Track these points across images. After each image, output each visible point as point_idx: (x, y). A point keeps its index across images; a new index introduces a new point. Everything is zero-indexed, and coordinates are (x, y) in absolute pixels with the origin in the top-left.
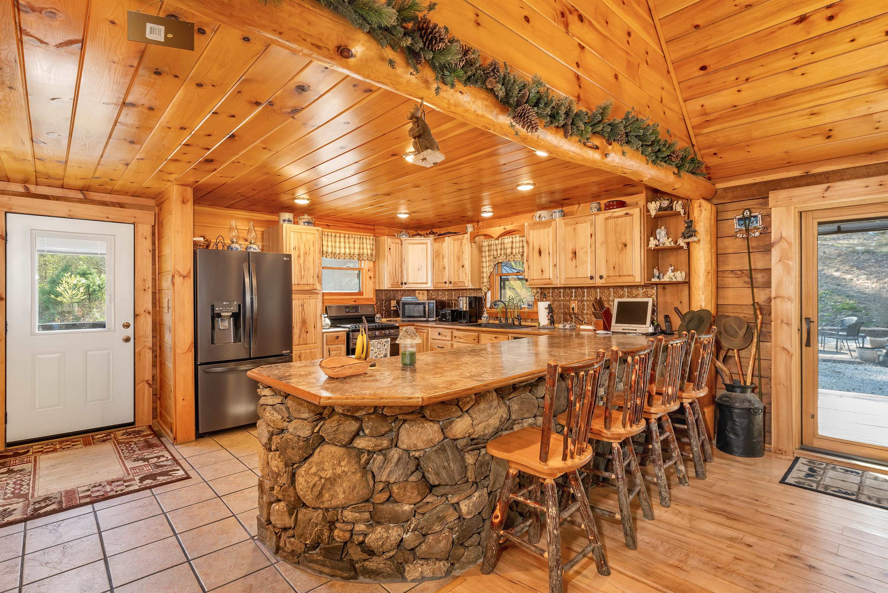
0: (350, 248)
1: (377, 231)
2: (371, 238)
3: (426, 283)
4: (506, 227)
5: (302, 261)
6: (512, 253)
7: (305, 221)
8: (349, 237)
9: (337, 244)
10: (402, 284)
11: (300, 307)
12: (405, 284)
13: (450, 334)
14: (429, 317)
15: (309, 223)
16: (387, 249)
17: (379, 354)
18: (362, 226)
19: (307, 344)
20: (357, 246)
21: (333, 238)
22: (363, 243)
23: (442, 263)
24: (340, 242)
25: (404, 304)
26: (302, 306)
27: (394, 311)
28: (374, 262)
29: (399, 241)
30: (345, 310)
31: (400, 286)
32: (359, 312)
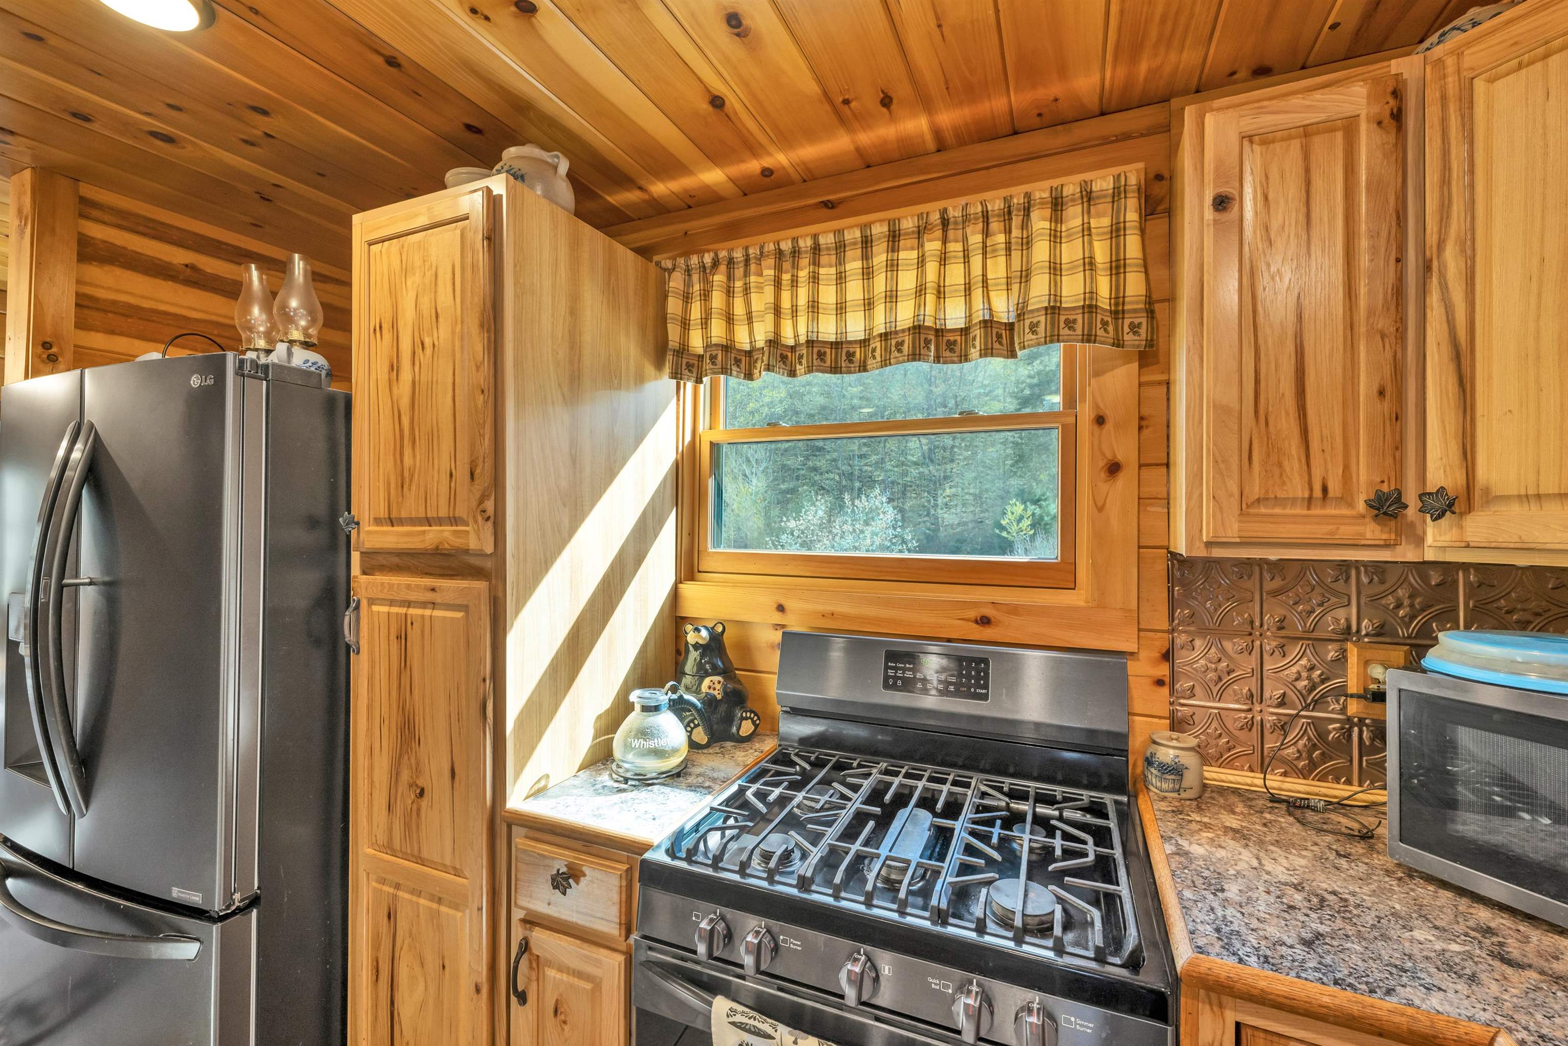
2: (1106, 178)
10: (1391, 507)
11: (394, 647)
16: (1192, 214)
19: (421, 861)
30: (887, 668)
31: (1372, 531)
32: (985, 697)
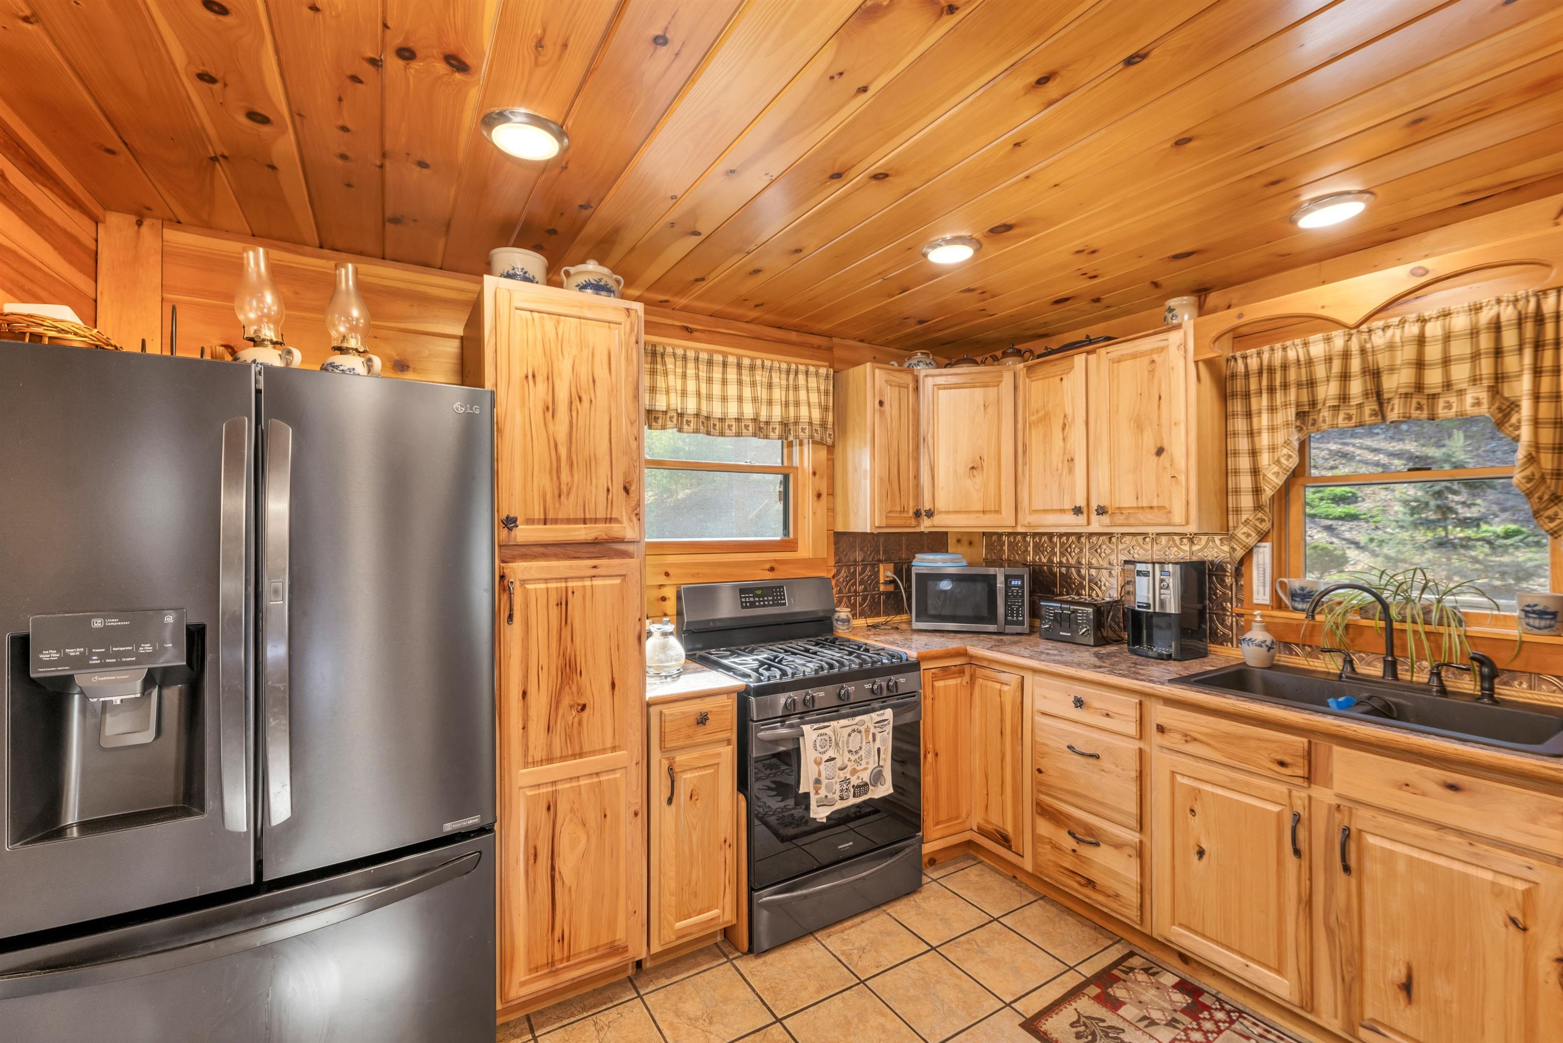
0: (755, 400)
1: (837, 352)
2: (823, 371)
3: (998, 512)
4: (1426, 263)
5: (561, 429)
6: (1419, 387)
7: (581, 280)
8: (752, 368)
9: (717, 389)
10: (918, 514)
11: (554, 612)
12: (930, 514)
13: (1134, 713)
14: (1007, 622)
15: (599, 288)
16: (870, 404)
17: (854, 772)
18: (793, 336)
19: (581, 755)
20: (777, 394)
21: (703, 367)
22: (796, 388)
23: (1058, 443)
24: (724, 382)
25: (924, 579)
26: (563, 604)
27: (888, 594)
28: (831, 449)
29: (908, 379)
30: (741, 598)
31: (913, 522)
32: (784, 604)
